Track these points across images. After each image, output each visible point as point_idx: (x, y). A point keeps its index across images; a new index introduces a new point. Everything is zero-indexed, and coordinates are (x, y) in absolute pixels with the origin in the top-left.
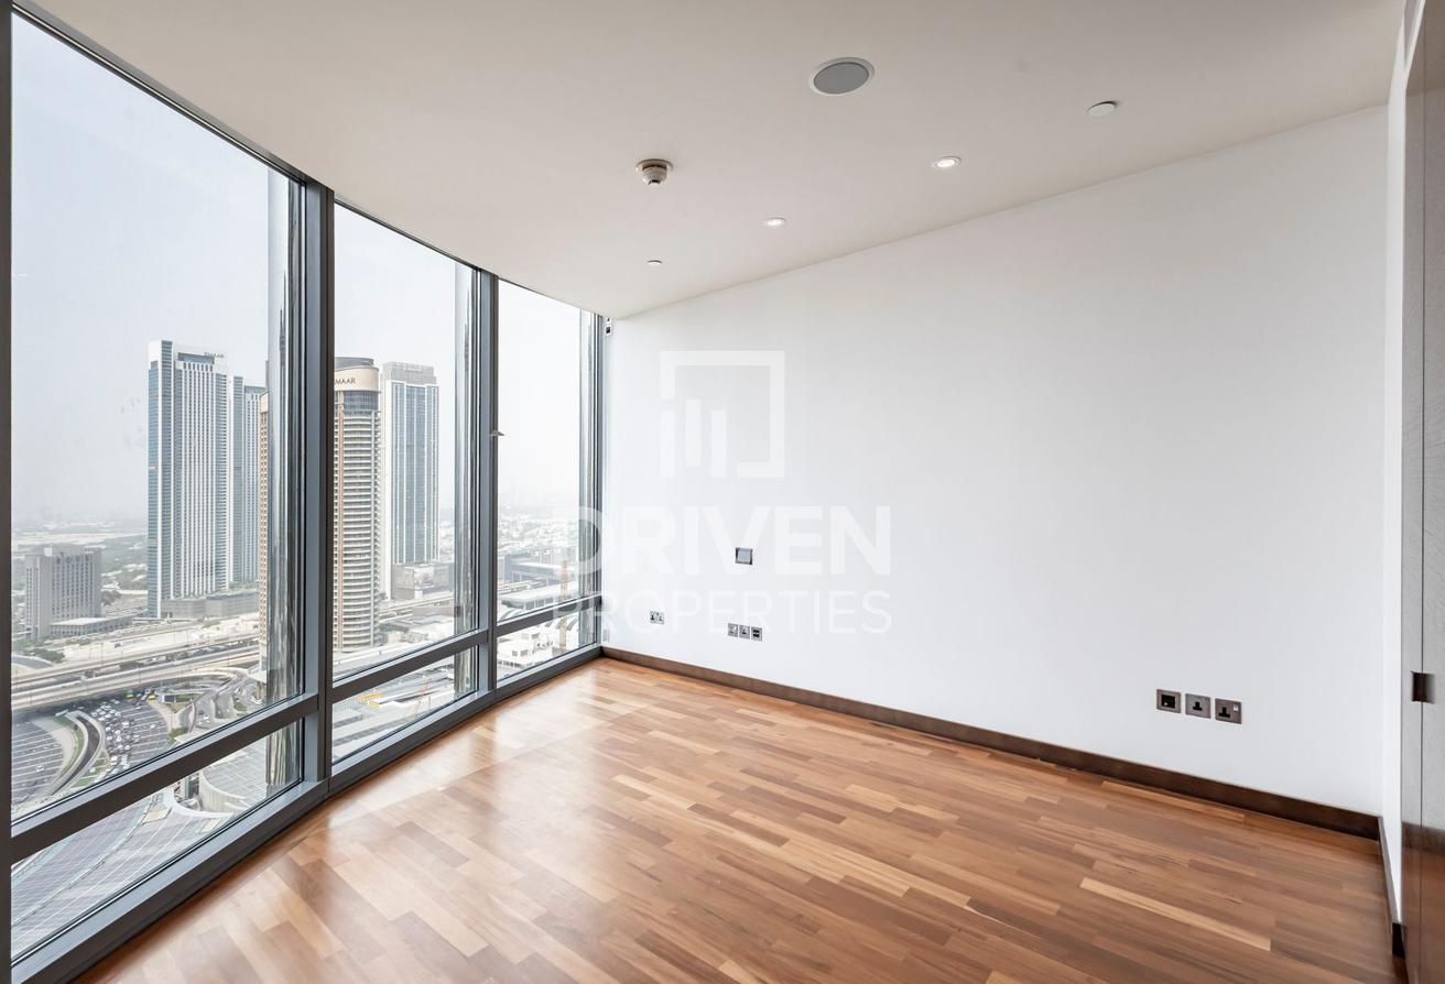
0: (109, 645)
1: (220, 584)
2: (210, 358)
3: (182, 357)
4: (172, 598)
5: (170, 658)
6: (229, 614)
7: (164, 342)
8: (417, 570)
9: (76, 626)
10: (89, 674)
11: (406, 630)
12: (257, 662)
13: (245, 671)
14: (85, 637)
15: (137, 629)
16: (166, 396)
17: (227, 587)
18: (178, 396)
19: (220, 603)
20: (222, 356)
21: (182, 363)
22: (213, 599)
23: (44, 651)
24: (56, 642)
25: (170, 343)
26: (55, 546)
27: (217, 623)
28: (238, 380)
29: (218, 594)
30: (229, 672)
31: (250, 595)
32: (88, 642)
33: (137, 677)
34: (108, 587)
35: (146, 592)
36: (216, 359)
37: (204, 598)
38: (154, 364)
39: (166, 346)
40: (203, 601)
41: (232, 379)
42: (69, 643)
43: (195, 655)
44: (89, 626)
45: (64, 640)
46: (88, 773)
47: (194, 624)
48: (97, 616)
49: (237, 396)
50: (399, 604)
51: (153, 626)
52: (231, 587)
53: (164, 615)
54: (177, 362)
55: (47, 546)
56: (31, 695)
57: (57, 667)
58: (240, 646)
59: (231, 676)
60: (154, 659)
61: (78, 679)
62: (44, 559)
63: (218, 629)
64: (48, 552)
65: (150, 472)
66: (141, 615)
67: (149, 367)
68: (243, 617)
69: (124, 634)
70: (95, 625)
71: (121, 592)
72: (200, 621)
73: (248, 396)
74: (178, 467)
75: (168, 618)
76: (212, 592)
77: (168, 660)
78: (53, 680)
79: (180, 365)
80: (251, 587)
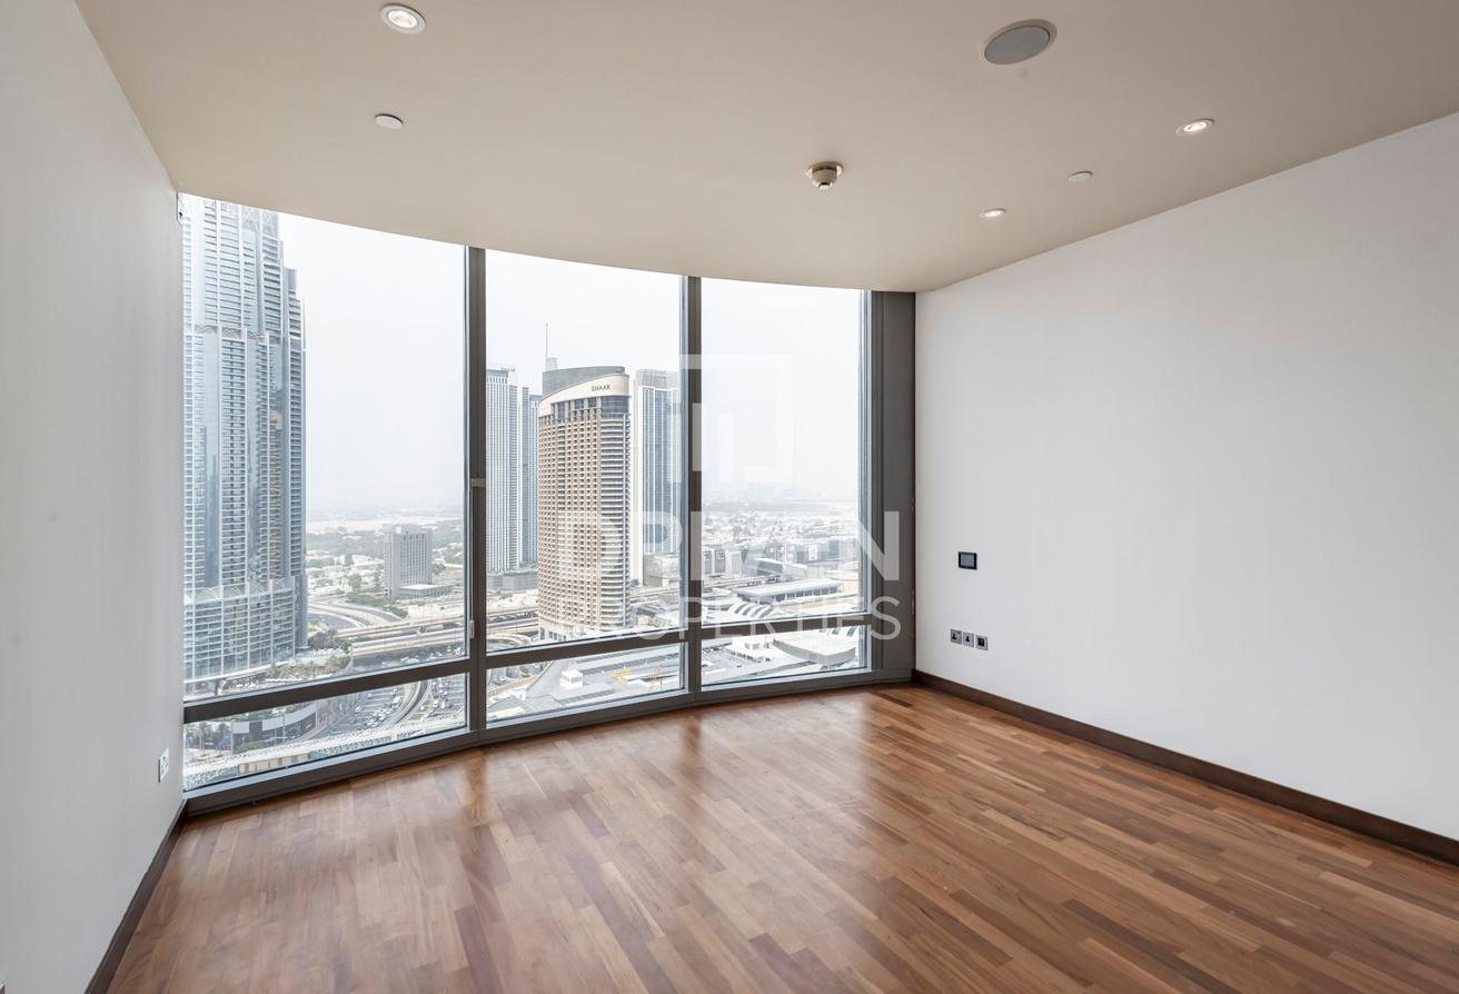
0: (436, 607)
1: (512, 562)
2: (507, 373)
6: (520, 588)
8: (664, 560)
9: (415, 590)
10: (422, 630)
11: (652, 615)
12: (536, 632)
13: (527, 638)
14: (421, 600)
15: (456, 596)
17: (517, 565)
19: (512, 578)
20: (513, 370)
22: (508, 575)
23: (395, 609)
24: (404, 602)
26: (403, 526)
27: (510, 595)
28: (525, 390)
29: (512, 571)
30: (517, 638)
32: (422, 604)
33: (453, 635)
34: (439, 561)
36: (510, 373)
40: (500, 577)
41: (522, 391)
42: (411, 603)
44: (424, 591)
45: (408, 601)
46: (419, 710)
47: (494, 595)
48: (430, 583)
49: (525, 403)
50: (650, 590)
52: (521, 566)
55: (398, 525)
56: (385, 643)
57: (404, 621)
58: (525, 617)
59: (518, 642)
61: (415, 633)
62: (395, 534)
64: (398, 531)
68: (528, 592)
69: (447, 600)
70: (428, 590)
71: (446, 565)
72: (499, 593)
73: (531, 403)
76: (507, 569)
78: (400, 632)
80: (535, 567)
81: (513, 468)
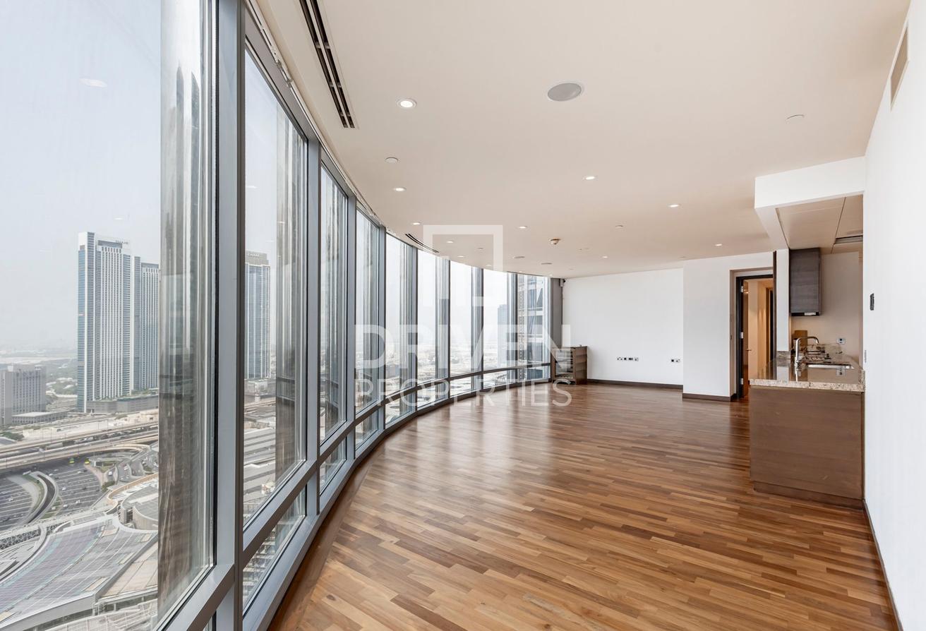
0: (54, 429)
1: (126, 388)
2: (119, 244)
3: (101, 243)
4: (94, 400)
5: (96, 438)
6: (133, 410)
7: (89, 233)
8: (256, 383)
9: (30, 418)
11: (255, 421)
12: (153, 441)
13: (148, 446)
14: (36, 425)
15: (71, 420)
16: (90, 268)
17: (130, 393)
18: (98, 269)
19: (126, 403)
20: (127, 243)
21: (101, 247)
22: (122, 400)
23: (9, 433)
24: (17, 427)
25: (93, 234)
26: (15, 365)
27: (125, 416)
28: (137, 259)
29: (125, 397)
30: (137, 447)
31: (146, 398)
32: (38, 428)
33: (77, 450)
34: (50, 392)
35: (76, 396)
36: (123, 245)
37: (115, 400)
38: (82, 247)
39: (91, 236)
40: (114, 403)
41: (134, 259)
42: (26, 428)
43: (113, 436)
44: (39, 417)
45: (22, 427)
46: (50, 510)
47: (109, 416)
48: (43, 411)
49: (137, 269)
51: (82, 418)
52: (133, 393)
53: (89, 411)
54: (98, 246)
55: (10, 365)
57: (19, 443)
58: (141, 431)
59: (139, 449)
60: (85, 439)
62: (7, 371)
63: (126, 420)
64: (11, 369)
65: (79, 317)
66: (73, 411)
67: (79, 249)
68: (141, 412)
69: (62, 423)
70: (43, 416)
71: (58, 396)
72: (114, 415)
73: (144, 269)
74: (98, 314)
75: (91, 413)
76: (121, 396)
77: (94, 440)
78: (17, 452)
79: (100, 249)
80: (147, 393)
81: (126, 319)
